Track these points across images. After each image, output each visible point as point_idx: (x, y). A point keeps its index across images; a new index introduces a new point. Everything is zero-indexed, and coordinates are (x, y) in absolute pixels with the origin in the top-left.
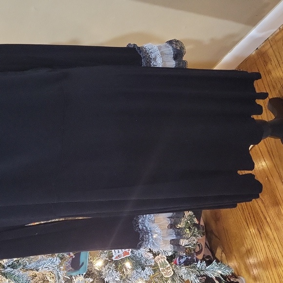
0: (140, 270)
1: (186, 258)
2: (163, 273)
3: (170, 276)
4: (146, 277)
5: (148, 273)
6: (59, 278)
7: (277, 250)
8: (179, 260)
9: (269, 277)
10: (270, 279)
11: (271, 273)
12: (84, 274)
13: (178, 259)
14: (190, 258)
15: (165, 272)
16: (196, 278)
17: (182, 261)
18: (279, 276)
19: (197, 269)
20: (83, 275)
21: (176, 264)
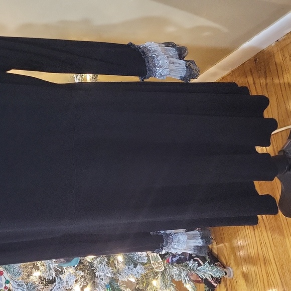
0: (132, 266)
1: (179, 257)
2: (154, 266)
3: (161, 271)
4: (137, 275)
5: (140, 272)
6: (50, 269)
7: (269, 248)
8: (172, 259)
9: (258, 273)
10: (258, 275)
11: (260, 270)
12: (76, 266)
13: (171, 257)
14: (182, 257)
15: (156, 266)
16: (186, 276)
17: (175, 259)
18: (267, 273)
19: (188, 268)
20: (74, 266)
21: (169, 263)
